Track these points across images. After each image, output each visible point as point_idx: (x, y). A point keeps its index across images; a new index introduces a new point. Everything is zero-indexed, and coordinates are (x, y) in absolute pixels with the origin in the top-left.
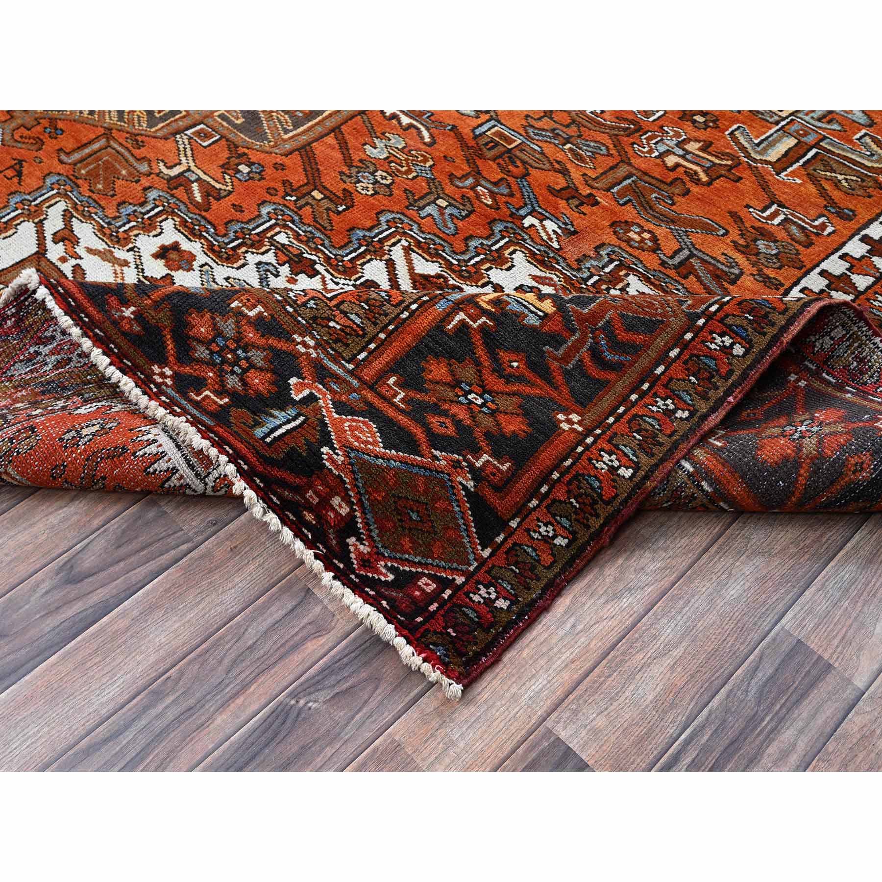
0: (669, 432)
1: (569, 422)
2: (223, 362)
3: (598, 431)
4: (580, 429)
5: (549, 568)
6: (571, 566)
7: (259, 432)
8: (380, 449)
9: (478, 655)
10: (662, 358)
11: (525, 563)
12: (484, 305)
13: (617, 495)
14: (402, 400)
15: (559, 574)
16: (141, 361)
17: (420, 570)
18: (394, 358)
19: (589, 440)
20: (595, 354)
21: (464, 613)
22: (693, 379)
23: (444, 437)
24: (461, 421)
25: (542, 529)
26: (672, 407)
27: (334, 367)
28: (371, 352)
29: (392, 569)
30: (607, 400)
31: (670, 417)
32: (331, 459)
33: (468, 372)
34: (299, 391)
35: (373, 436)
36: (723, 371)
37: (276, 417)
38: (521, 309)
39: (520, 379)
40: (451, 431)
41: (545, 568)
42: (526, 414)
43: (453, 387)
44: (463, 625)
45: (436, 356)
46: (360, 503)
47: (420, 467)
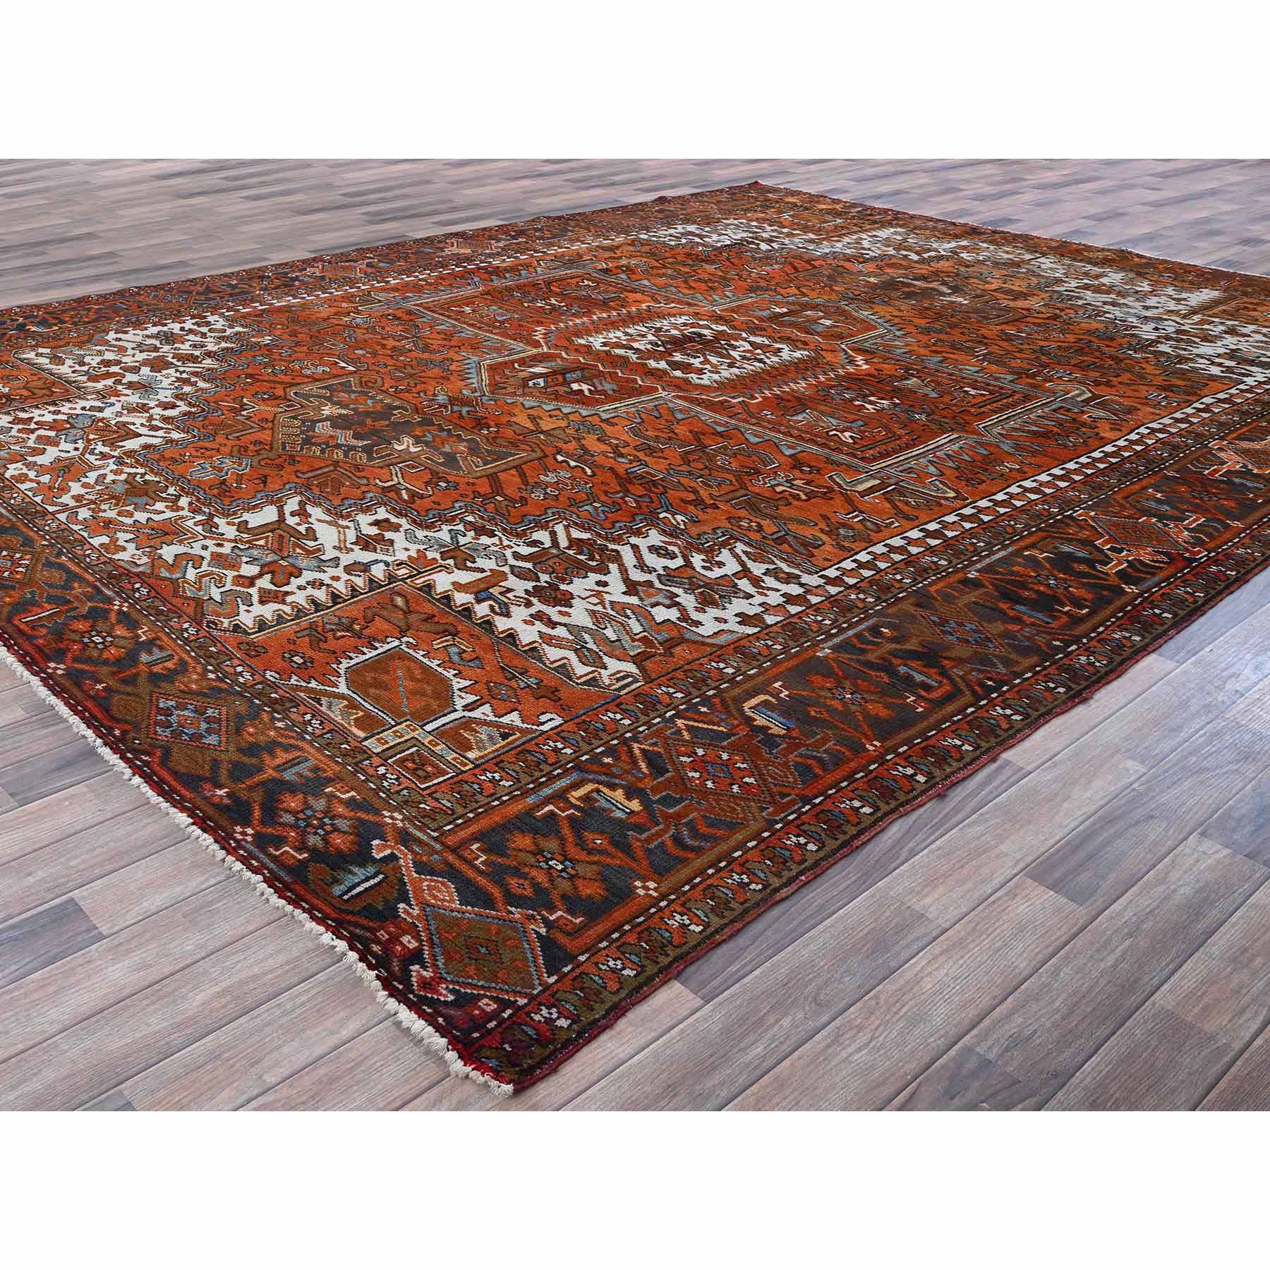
0: (742, 900)
1: (646, 888)
2: (307, 826)
3: (673, 897)
4: (655, 894)
5: (613, 993)
6: (638, 992)
7: (337, 890)
8: (456, 905)
9: (532, 1069)
10: (741, 845)
11: (591, 989)
12: (573, 800)
13: (686, 942)
14: (482, 863)
15: (625, 999)
16: (224, 823)
17: (482, 992)
18: (480, 830)
19: (663, 904)
20: (677, 840)
21: (523, 1030)
22: (768, 862)
23: (521, 897)
24: (538, 884)
25: (611, 963)
26: (746, 880)
27: (419, 834)
28: (457, 826)
29: (453, 991)
30: (685, 873)
31: (744, 888)
32: (406, 912)
33: (552, 845)
34: (380, 851)
35: (451, 895)
36: (797, 858)
37: (355, 874)
38: (607, 806)
39: (602, 852)
40: (528, 892)
41: (611, 993)
42: (604, 879)
43: (535, 854)
44: (521, 1041)
45: (523, 832)
46: (430, 940)
47: (493, 918)
